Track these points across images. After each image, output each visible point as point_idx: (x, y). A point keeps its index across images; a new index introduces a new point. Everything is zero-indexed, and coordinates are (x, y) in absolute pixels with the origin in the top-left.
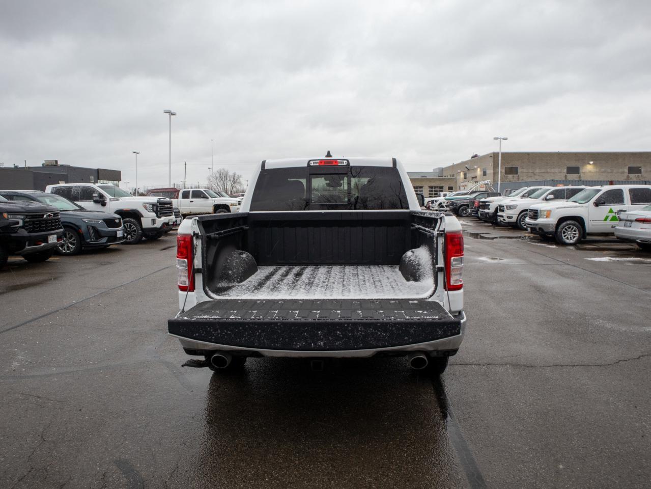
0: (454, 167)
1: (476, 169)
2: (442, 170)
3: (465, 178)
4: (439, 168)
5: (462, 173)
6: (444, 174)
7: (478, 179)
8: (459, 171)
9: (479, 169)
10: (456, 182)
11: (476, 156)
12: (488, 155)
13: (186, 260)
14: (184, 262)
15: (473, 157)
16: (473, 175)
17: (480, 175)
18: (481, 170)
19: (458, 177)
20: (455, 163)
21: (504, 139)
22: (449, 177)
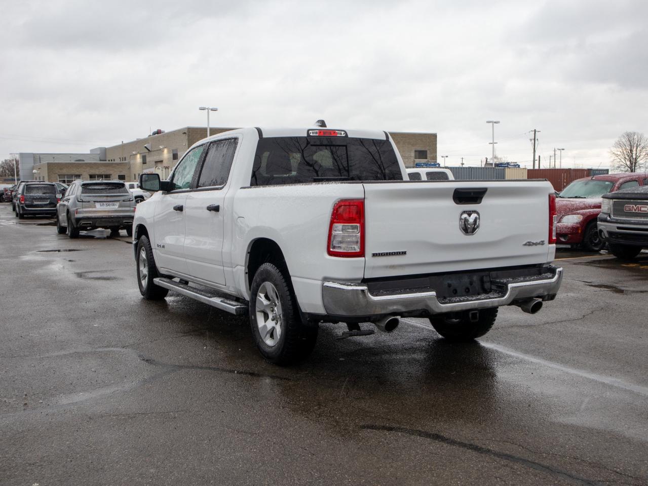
0: (123, 147)
1: (161, 151)
2: (105, 151)
3: (144, 162)
4: (101, 149)
5: (138, 156)
6: (109, 157)
7: (165, 164)
8: (134, 153)
9: (166, 151)
10: (129, 168)
11: (159, 132)
12: (179, 131)
13: (358, 225)
14: (356, 227)
15: (154, 134)
16: (157, 158)
17: (168, 159)
18: (169, 152)
19: (132, 162)
20: (125, 142)
21: (212, 110)
22: (117, 161)
